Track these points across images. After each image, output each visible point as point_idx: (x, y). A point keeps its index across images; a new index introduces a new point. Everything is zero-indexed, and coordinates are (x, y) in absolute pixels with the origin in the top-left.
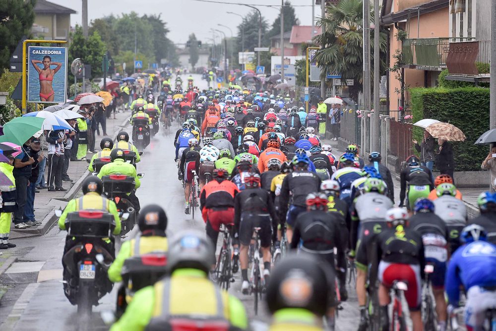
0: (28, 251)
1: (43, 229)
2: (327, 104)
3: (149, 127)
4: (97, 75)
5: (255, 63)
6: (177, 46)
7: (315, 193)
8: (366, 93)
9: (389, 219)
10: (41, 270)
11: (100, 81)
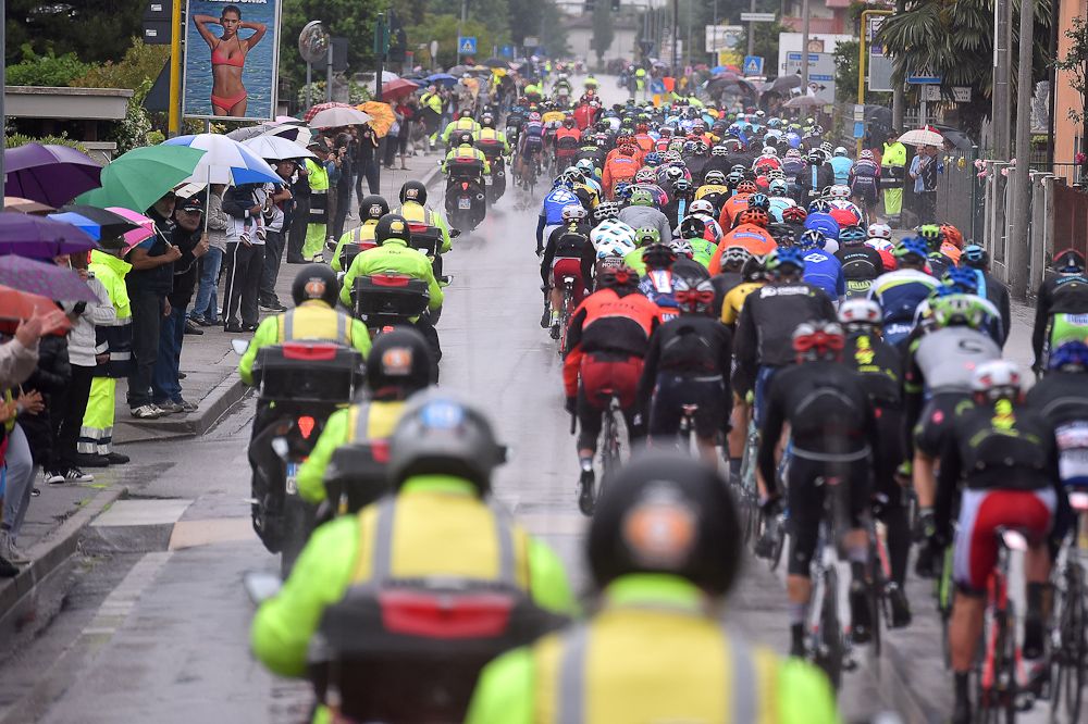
0: (157, 473)
1: (199, 421)
2: (906, 145)
3: (483, 181)
4: (365, 66)
5: (741, 50)
6: (564, 7)
7: (814, 323)
8: (1000, 117)
9: (979, 385)
10: (180, 520)
11: (370, 78)
